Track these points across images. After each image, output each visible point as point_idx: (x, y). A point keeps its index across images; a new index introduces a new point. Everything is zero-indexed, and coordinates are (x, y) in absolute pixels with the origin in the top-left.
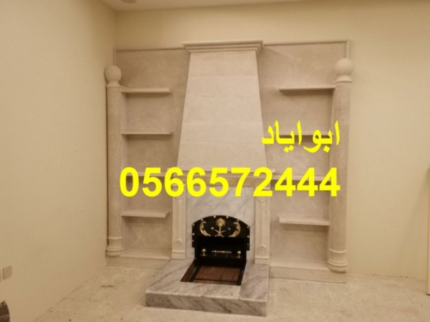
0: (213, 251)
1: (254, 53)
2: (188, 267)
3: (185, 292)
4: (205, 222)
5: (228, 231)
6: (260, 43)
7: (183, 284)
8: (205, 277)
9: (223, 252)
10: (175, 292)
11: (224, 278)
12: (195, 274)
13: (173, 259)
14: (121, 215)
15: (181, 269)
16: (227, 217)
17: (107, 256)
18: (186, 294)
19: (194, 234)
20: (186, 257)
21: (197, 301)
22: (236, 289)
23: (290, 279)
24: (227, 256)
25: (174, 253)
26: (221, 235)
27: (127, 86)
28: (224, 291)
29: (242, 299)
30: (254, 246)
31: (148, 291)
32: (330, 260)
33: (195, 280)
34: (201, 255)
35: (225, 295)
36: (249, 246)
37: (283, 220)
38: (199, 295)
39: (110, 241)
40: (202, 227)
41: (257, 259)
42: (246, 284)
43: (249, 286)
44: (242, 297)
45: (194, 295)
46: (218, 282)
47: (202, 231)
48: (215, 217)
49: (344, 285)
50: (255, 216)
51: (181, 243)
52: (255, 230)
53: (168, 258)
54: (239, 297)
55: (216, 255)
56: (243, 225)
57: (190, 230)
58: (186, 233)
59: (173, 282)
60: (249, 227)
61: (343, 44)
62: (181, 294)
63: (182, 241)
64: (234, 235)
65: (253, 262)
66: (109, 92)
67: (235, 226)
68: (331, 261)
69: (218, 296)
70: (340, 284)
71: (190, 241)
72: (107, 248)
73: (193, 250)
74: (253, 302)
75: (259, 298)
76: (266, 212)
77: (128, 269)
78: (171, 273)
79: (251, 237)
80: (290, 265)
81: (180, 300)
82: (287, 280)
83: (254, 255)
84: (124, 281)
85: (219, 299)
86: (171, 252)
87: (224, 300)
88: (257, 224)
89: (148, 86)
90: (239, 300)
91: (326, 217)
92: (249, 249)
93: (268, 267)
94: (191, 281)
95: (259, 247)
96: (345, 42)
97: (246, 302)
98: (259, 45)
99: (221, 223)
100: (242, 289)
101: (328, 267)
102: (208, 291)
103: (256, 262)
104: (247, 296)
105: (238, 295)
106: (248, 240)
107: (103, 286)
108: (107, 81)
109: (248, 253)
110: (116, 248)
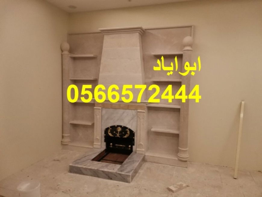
1: (138, 34)
2: (99, 153)
4: (111, 129)
5: (123, 134)
7: (92, 162)
8: (108, 159)
9: (121, 145)
11: (118, 160)
12: (104, 157)
14: (70, 123)
16: (123, 126)
17: (62, 144)
19: (105, 135)
20: (101, 147)
21: (94, 172)
22: (118, 166)
23: (155, 163)
24: (123, 148)
25: (95, 144)
26: (119, 136)
28: (110, 167)
31: (71, 164)
33: (102, 160)
34: (110, 146)
35: (110, 170)
37: (153, 130)
38: (96, 169)
39: (64, 136)
40: (109, 131)
41: (138, 150)
43: (126, 166)
45: (93, 168)
47: (109, 134)
48: (116, 126)
49: (186, 169)
50: (137, 126)
52: (137, 134)
53: (92, 147)
55: (117, 147)
56: (131, 131)
57: (103, 133)
59: (87, 160)
60: (134, 133)
62: (87, 167)
63: (99, 138)
64: (125, 137)
65: (136, 152)
67: (127, 131)
68: (179, 154)
71: (103, 139)
72: (62, 140)
73: (105, 144)
74: (123, 175)
76: (143, 124)
77: (71, 152)
78: (88, 156)
79: (135, 138)
80: (157, 155)
81: (86, 170)
83: (136, 148)
84: (66, 158)
85: (106, 172)
88: (138, 131)
89: (84, 54)
90: (116, 173)
91: (179, 129)
92: (134, 145)
93: (143, 155)
94: (99, 161)
95: (139, 144)
96: (191, 27)
97: (120, 174)
98: (140, 29)
99: (119, 129)
100: (121, 167)
101: (177, 158)
102: (102, 166)
104: (121, 171)
105: (117, 170)
108: (62, 51)
110: (66, 140)
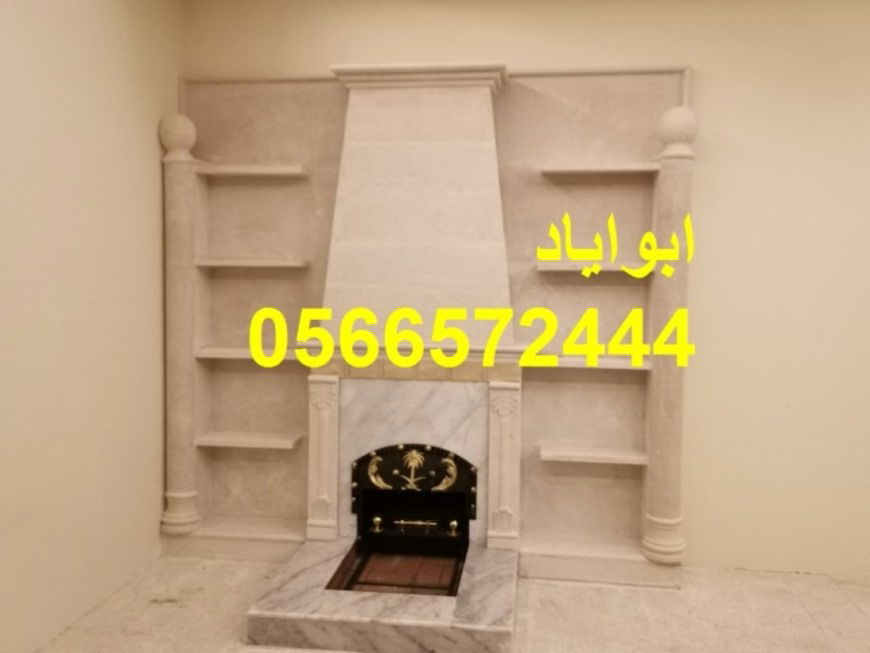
0: (397, 522)
1: (487, 91)
2: (342, 557)
3: (336, 611)
4: (380, 459)
5: (429, 477)
6: (500, 70)
7: (332, 593)
8: (379, 579)
9: (420, 523)
10: (313, 612)
11: (421, 580)
12: (359, 572)
13: (310, 540)
14: (196, 442)
15: (328, 560)
16: (429, 448)
17: (163, 534)
18: (337, 617)
19: (355, 484)
20: (339, 534)
21: (360, 632)
22: (447, 604)
23: (562, 580)
24: (428, 531)
25: (311, 526)
26: (414, 487)
27: (208, 160)
28: (419, 608)
29: (459, 625)
30: (487, 510)
31: (254, 611)
32: (647, 538)
33: (357, 586)
34: (371, 529)
35: (424, 617)
36: (475, 510)
37: (547, 454)
38: (366, 619)
39: (169, 500)
40: (373, 468)
41: (492, 537)
42: (468, 593)
43: (475, 598)
44: (459, 622)
45: (354, 618)
46: (409, 590)
47: (373, 479)
48: (401, 447)
49: (676, 591)
50: (487, 445)
51: (328, 505)
52: (487, 475)
53: (297, 538)
54: (453, 622)
55: (402, 530)
56: (461, 463)
57: (347, 477)
58: (339, 484)
59: (308, 590)
60: (476, 470)
61: (676, 76)
62: (326, 617)
63: (329, 501)
64: (442, 487)
65: (484, 545)
66: (169, 173)
67: (446, 466)
68: (649, 541)
69: (407, 620)
70: (668, 590)
71: (348, 501)
72: (163, 515)
73: (353, 519)
74: (482, 633)
75: (494, 623)
76: (511, 436)
77: (208, 563)
78: (304, 571)
79: (480, 490)
80: (562, 550)
81: (324, 629)
82: (555, 582)
83: (486, 529)
84: (200, 589)
85: (409, 627)
86: (306, 525)
87: (419, 628)
88: (493, 463)
89: (255, 161)
90: (453, 628)
91: (641, 448)
92: (474, 517)
93: (516, 554)
94: (349, 587)
95: (497, 511)
96: (680, 72)
97: (469, 633)
98: (497, 75)
99: (415, 460)
100: (458, 603)
101: (642, 553)
102: (386, 608)
103: (490, 545)
104: (471, 619)
105: (451, 617)
106: (473, 498)
107: (155, 601)
108: (164, 149)
109: (472, 524)
110: (182, 516)
